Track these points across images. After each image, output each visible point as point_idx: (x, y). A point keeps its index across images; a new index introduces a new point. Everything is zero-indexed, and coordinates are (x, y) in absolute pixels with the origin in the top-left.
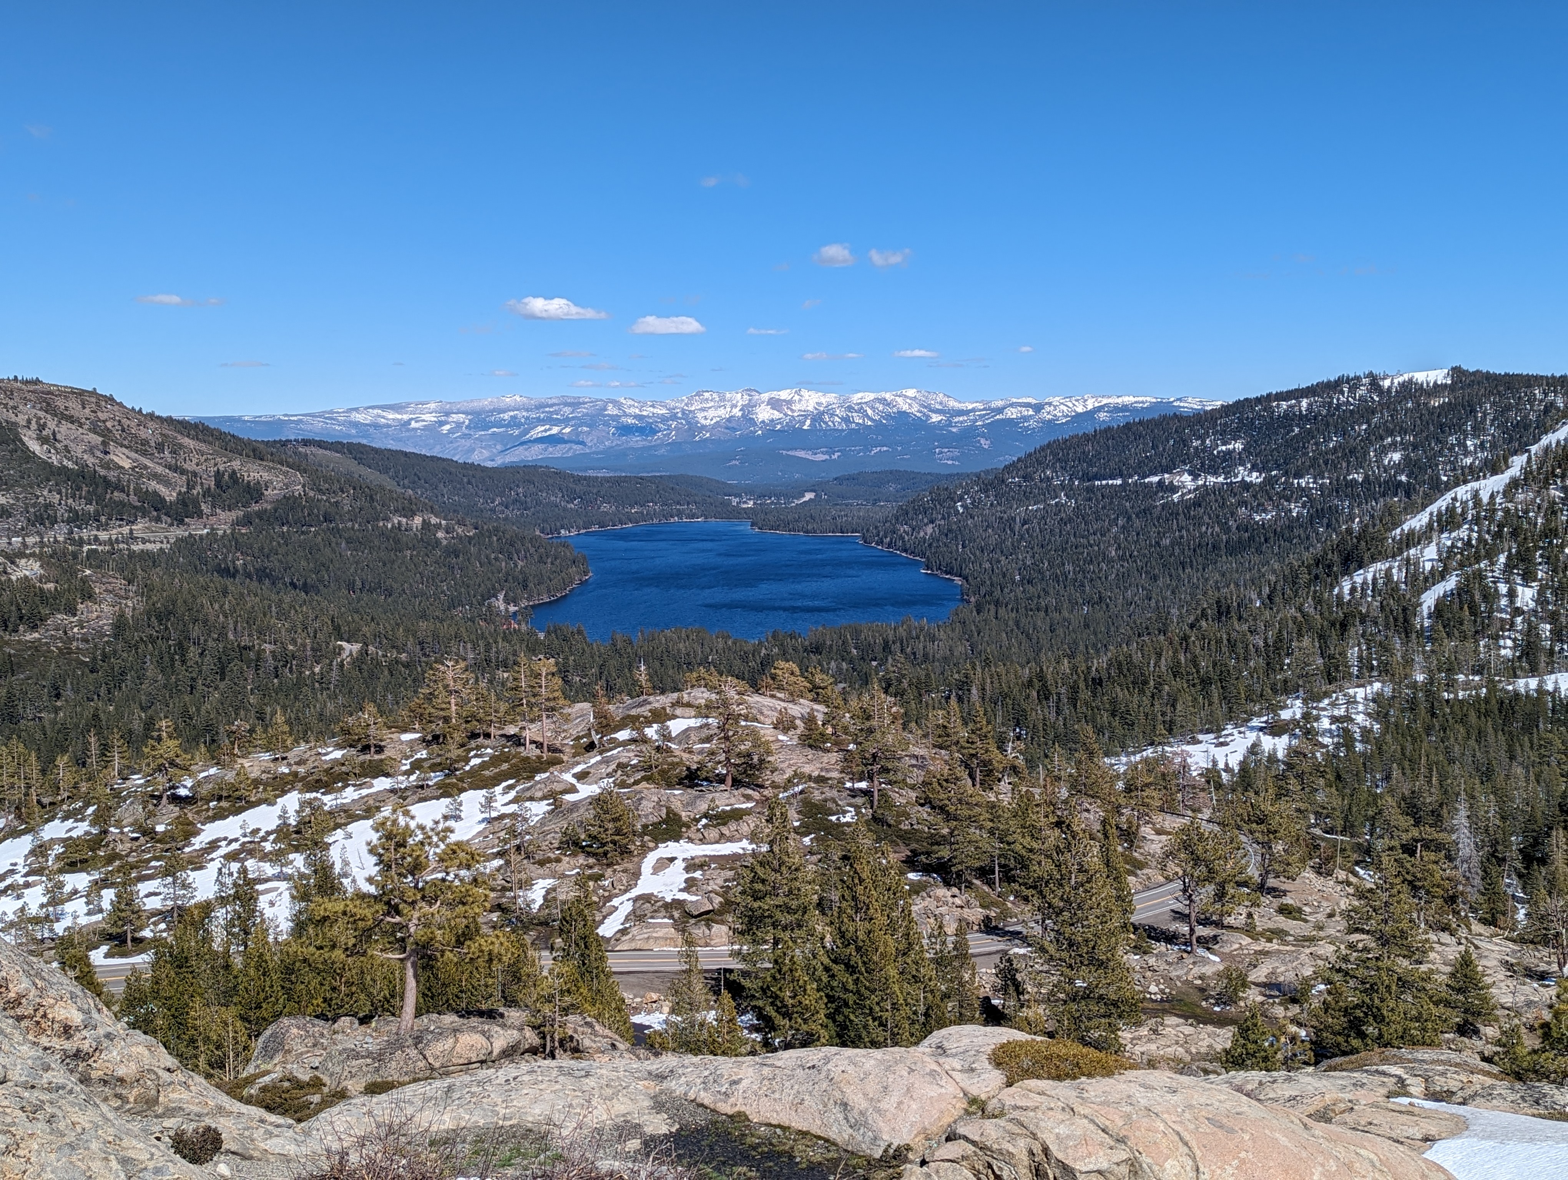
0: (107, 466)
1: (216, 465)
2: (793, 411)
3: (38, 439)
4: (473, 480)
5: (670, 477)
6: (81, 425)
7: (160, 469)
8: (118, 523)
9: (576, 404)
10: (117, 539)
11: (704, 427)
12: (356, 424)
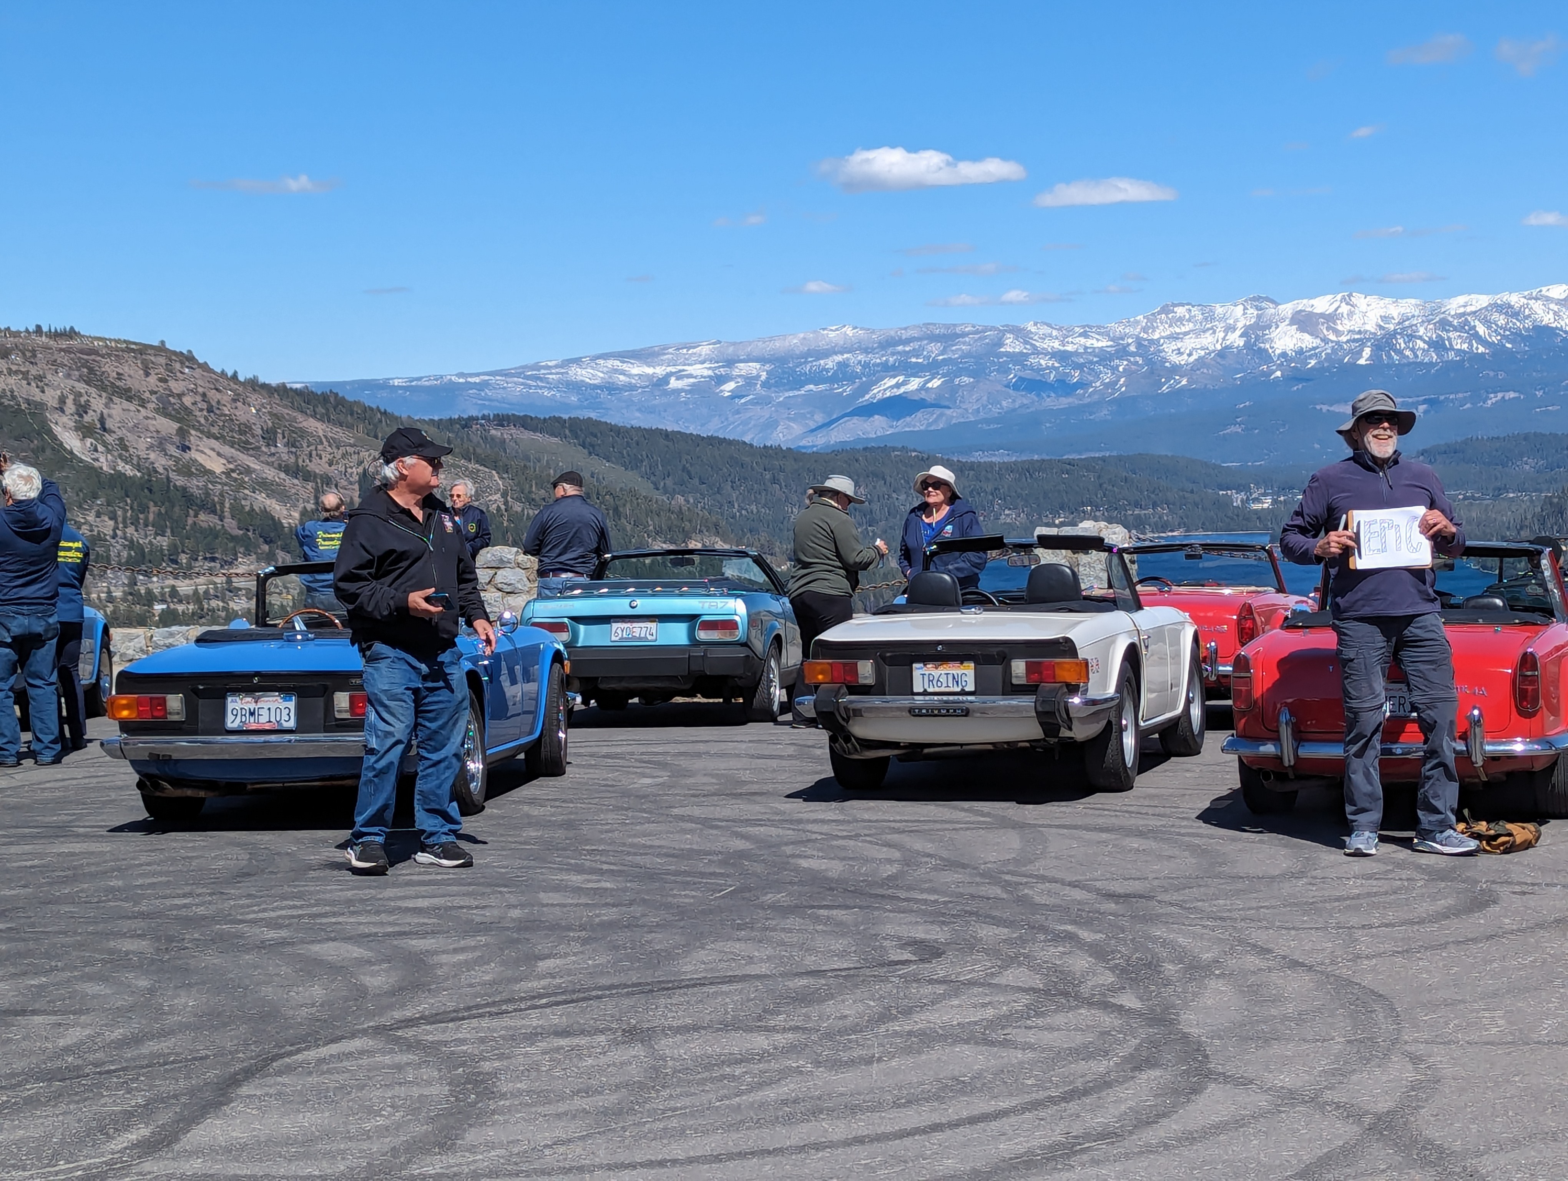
0: (189, 469)
1: (360, 463)
2: (1337, 333)
3: (77, 429)
6: (143, 403)
7: (270, 474)
8: (207, 565)
9: (949, 337)
11: (1176, 369)
12: (577, 387)
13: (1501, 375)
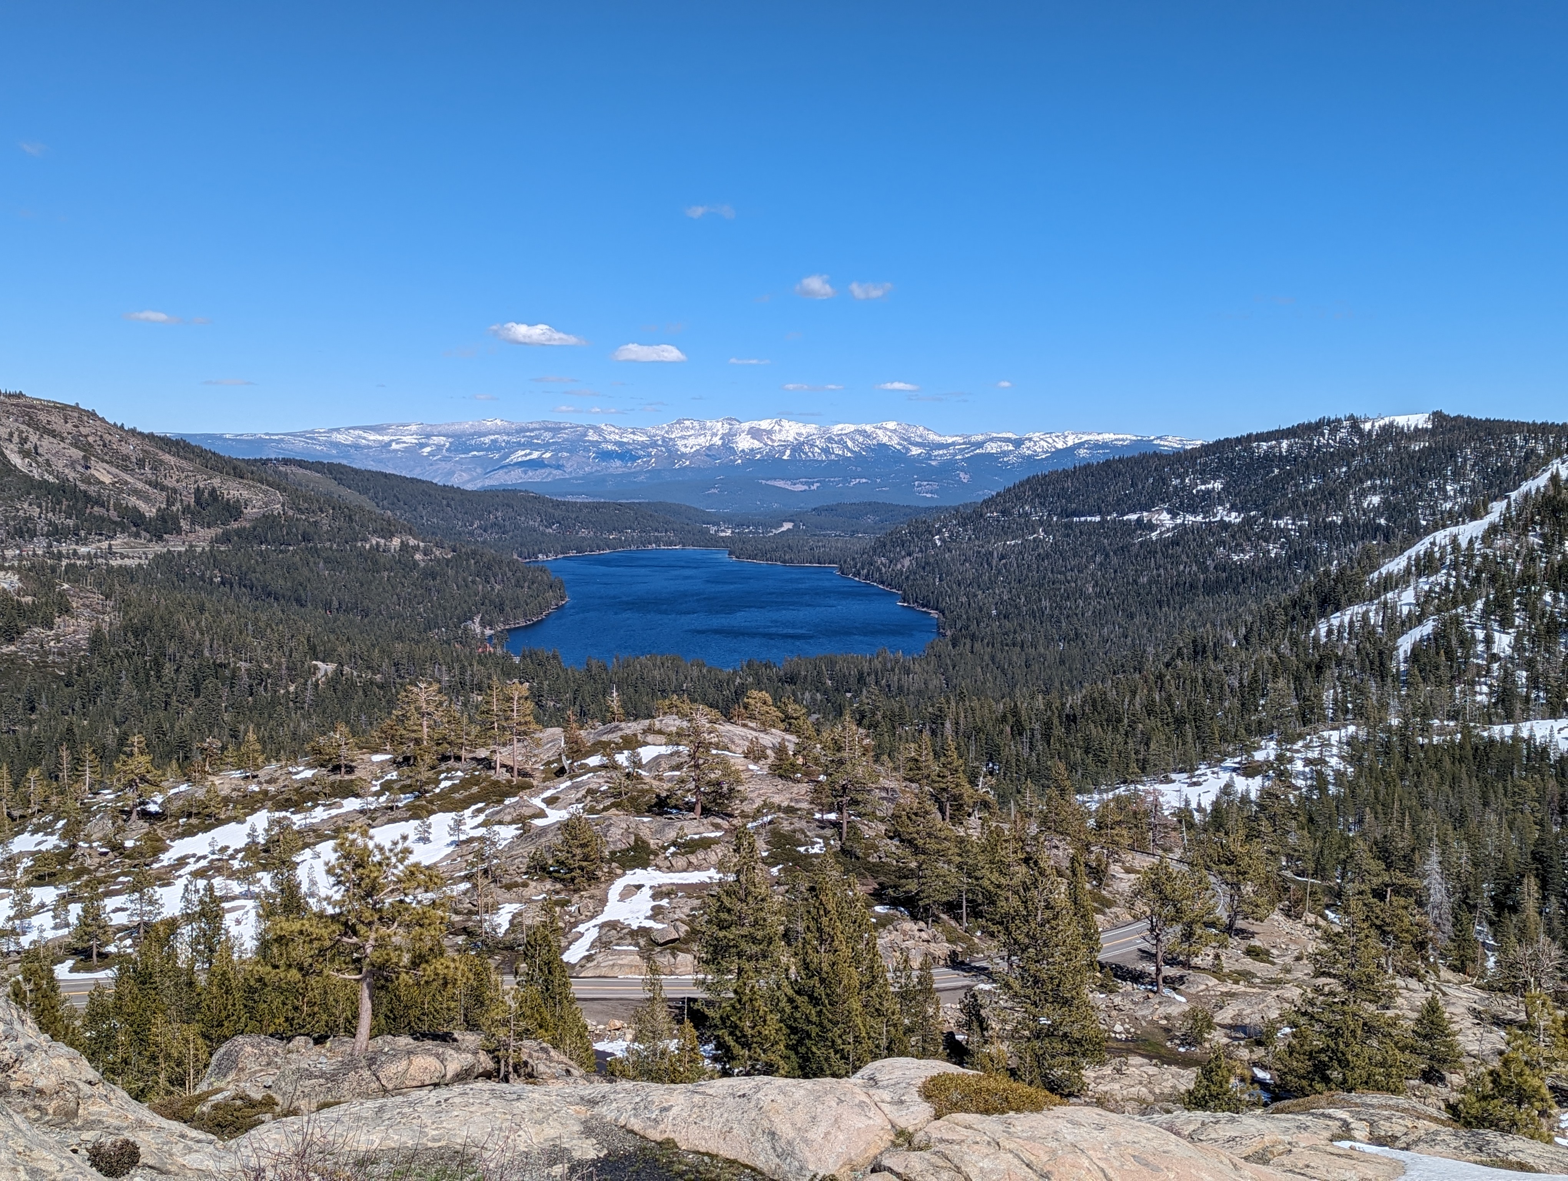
0: (87, 480)
1: (196, 482)
2: (773, 441)
3: (19, 452)
4: (452, 503)
5: (649, 504)
6: (63, 440)
7: (140, 485)
8: (97, 537)
9: (556, 429)
10: (96, 554)
11: (683, 455)
12: (336, 445)
13: (859, 469)
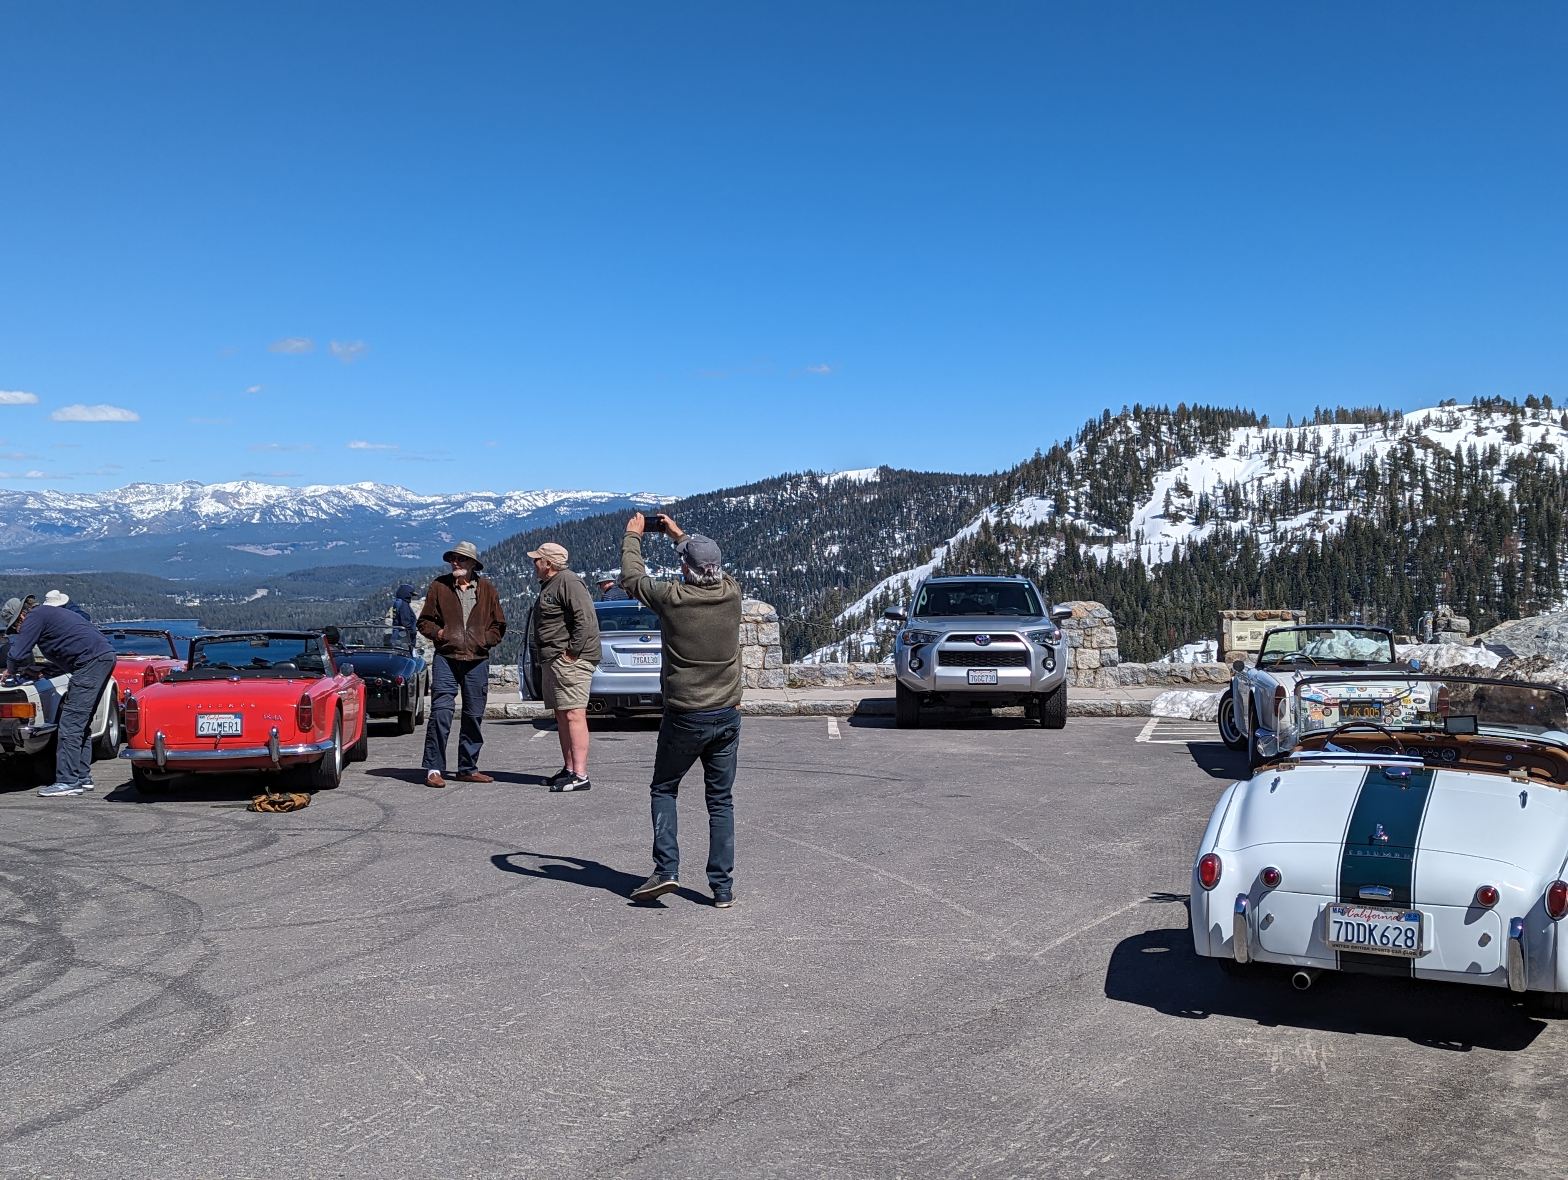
2: (240, 504)
5: (103, 574)
11: (140, 522)
13: (336, 531)
